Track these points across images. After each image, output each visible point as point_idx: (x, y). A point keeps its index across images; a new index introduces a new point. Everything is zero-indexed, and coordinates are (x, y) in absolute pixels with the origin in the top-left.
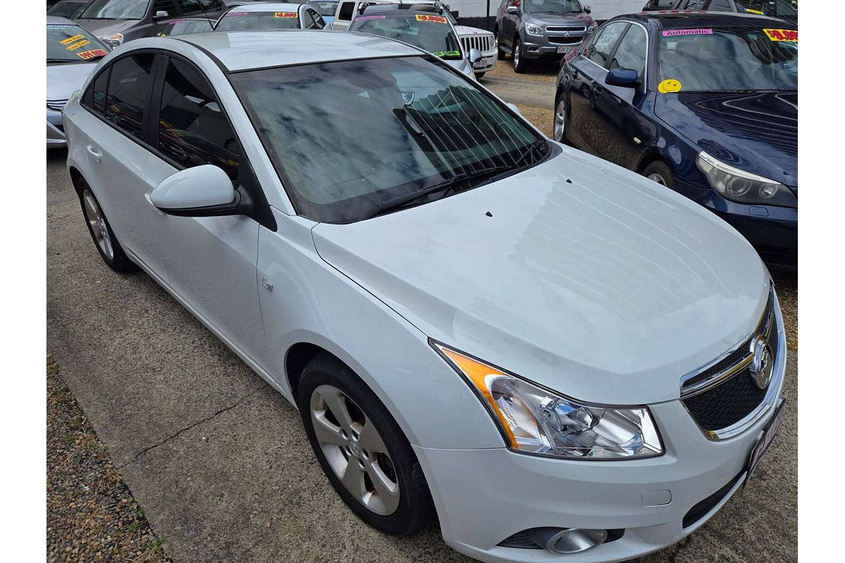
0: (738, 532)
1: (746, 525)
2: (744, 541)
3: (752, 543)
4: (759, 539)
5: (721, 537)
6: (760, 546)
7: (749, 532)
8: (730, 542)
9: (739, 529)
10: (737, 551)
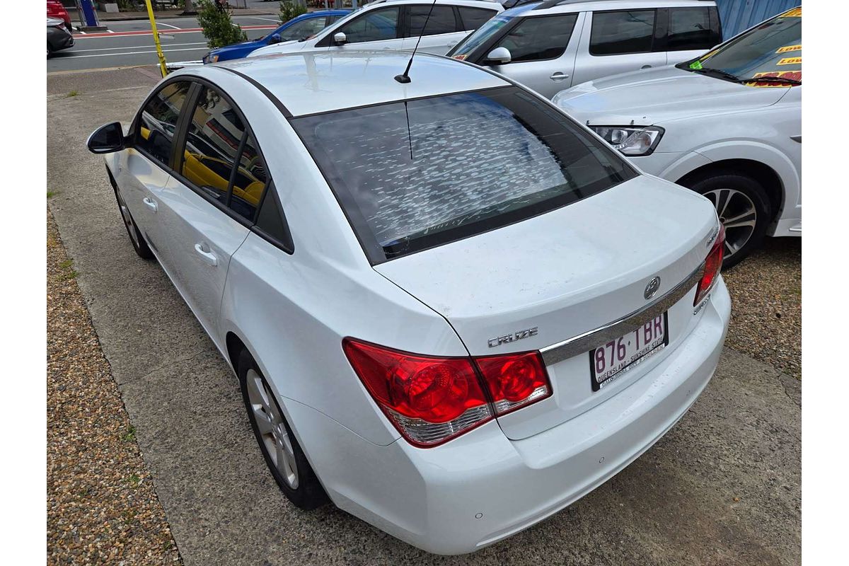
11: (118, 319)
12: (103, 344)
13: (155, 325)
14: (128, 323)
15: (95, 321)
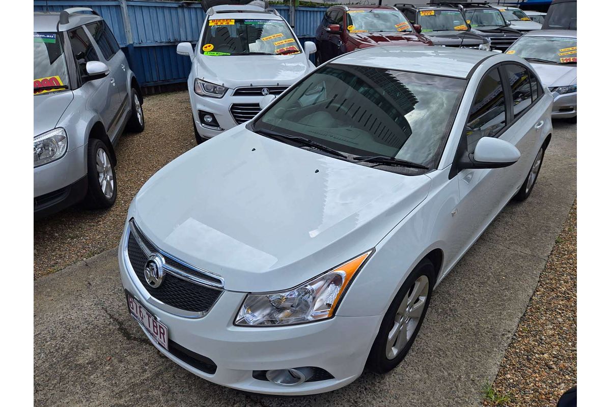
0: (157, 386)
1: (160, 393)
2: (151, 387)
3: (147, 391)
4: (149, 396)
5: (157, 375)
6: (144, 394)
7: (155, 393)
8: (152, 379)
9: (159, 387)
10: (146, 380)
11: (505, 298)
12: (532, 289)
13: (490, 274)
14: (504, 289)
15: (521, 313)
